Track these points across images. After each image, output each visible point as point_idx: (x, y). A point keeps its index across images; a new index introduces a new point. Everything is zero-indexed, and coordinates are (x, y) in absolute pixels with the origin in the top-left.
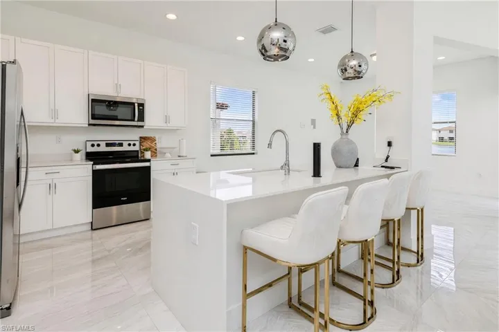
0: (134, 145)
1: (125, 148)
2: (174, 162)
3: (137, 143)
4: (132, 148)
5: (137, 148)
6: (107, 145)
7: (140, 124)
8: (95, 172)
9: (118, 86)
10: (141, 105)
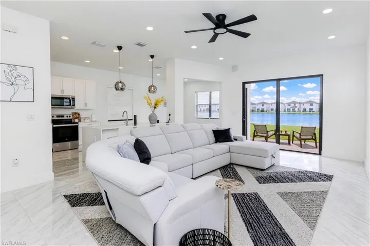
0: (70, 116)
1: (65, 118)
2: (89, 124)
3: (71, 116)
4: (69, 118)
5: (71, 118)
6: (58, 116)
7: (73, 107)
8: (53, 128)
9: (62, 91)
10: (73, 99)
